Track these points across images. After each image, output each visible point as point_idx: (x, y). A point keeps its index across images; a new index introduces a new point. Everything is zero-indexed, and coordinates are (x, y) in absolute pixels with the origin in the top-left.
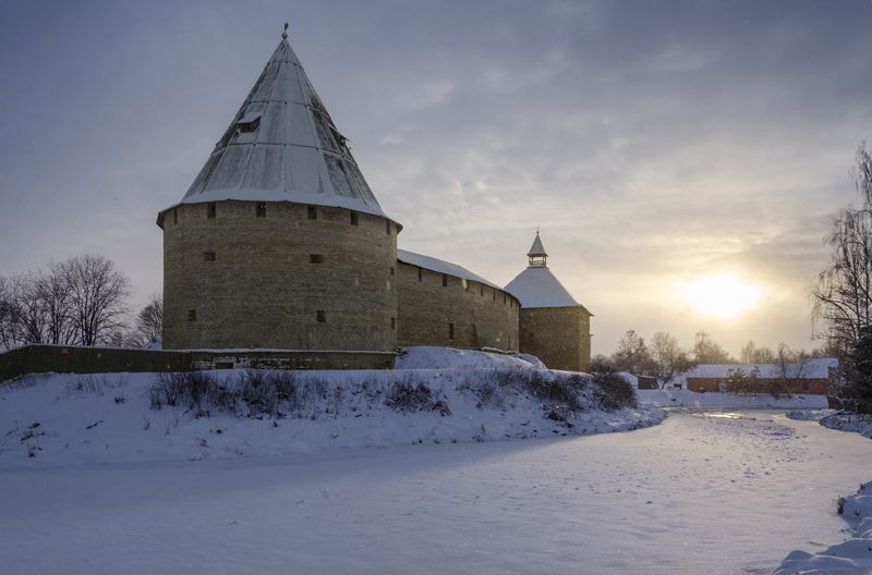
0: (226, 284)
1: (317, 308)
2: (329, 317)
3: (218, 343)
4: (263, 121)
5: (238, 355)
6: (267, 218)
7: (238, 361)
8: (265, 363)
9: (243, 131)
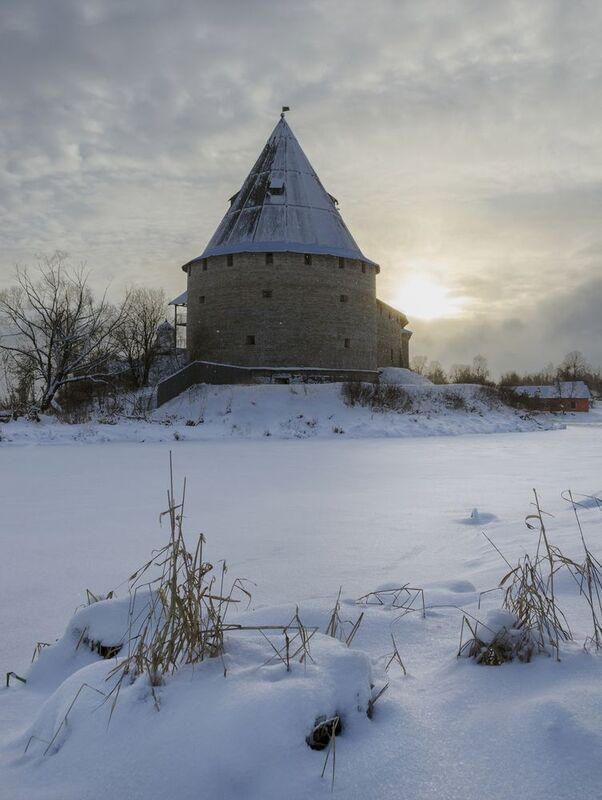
0: (282, 316)
1: (345, 337)
2: (351, 343)
3: (274, 362)
4: (286, 186)
5: (293, 373)
6: (313, 266)
7: (293, 377)
8: (313, 379)
9: (273, 194)
